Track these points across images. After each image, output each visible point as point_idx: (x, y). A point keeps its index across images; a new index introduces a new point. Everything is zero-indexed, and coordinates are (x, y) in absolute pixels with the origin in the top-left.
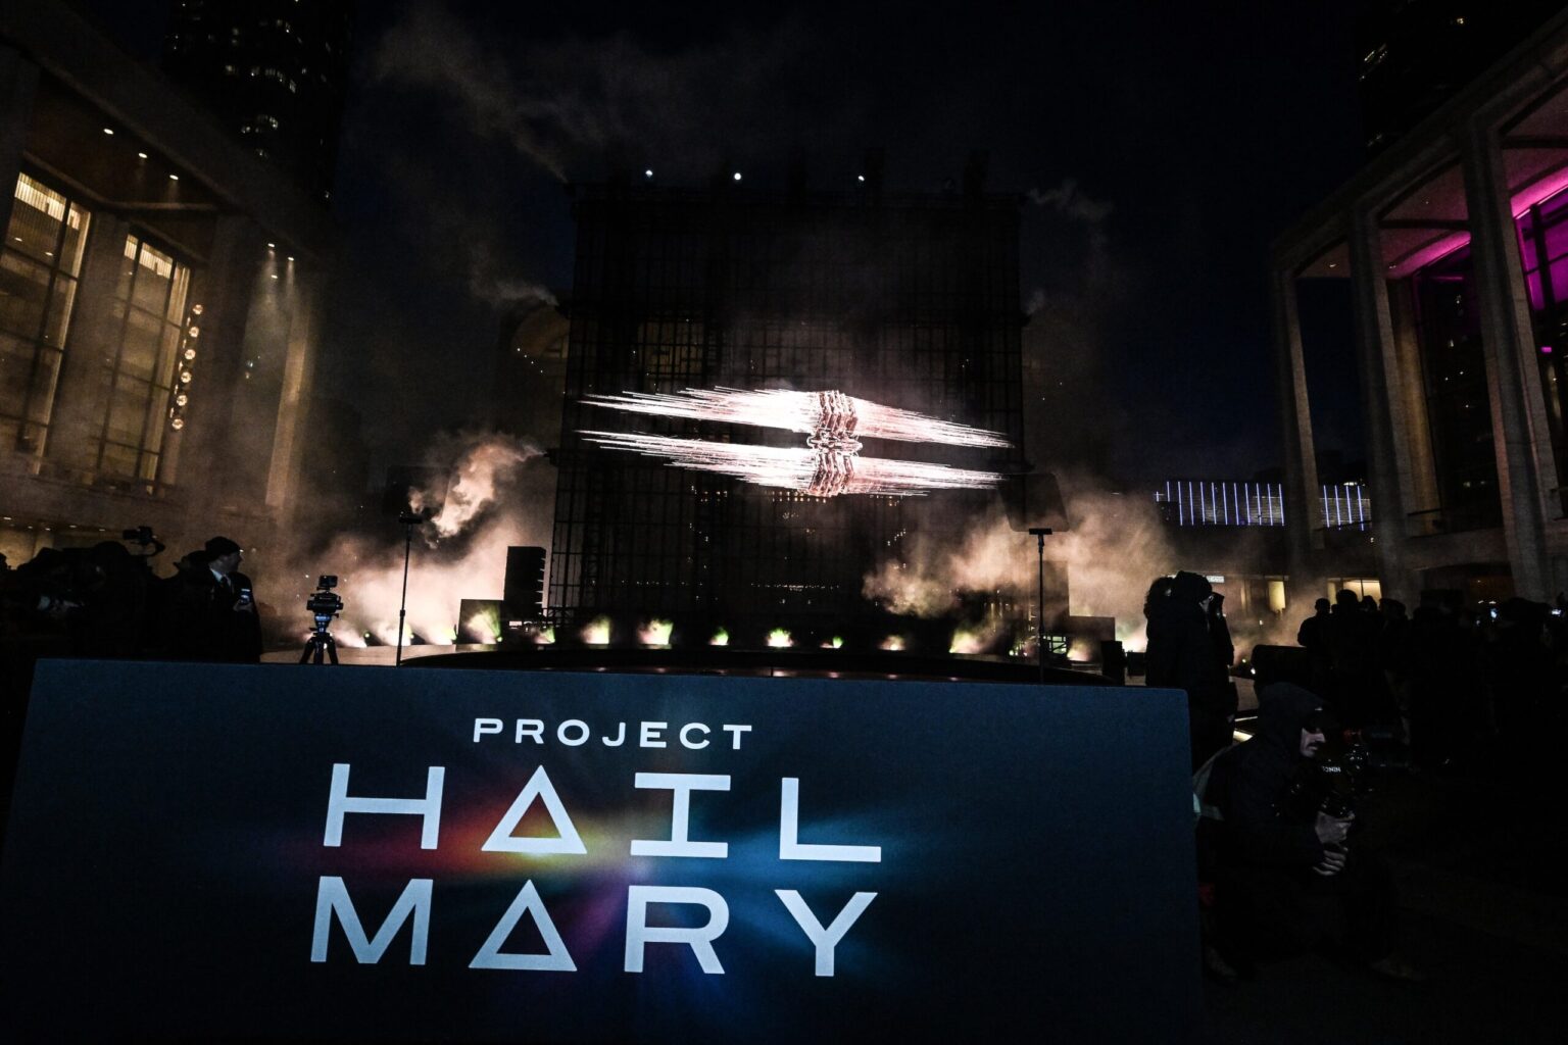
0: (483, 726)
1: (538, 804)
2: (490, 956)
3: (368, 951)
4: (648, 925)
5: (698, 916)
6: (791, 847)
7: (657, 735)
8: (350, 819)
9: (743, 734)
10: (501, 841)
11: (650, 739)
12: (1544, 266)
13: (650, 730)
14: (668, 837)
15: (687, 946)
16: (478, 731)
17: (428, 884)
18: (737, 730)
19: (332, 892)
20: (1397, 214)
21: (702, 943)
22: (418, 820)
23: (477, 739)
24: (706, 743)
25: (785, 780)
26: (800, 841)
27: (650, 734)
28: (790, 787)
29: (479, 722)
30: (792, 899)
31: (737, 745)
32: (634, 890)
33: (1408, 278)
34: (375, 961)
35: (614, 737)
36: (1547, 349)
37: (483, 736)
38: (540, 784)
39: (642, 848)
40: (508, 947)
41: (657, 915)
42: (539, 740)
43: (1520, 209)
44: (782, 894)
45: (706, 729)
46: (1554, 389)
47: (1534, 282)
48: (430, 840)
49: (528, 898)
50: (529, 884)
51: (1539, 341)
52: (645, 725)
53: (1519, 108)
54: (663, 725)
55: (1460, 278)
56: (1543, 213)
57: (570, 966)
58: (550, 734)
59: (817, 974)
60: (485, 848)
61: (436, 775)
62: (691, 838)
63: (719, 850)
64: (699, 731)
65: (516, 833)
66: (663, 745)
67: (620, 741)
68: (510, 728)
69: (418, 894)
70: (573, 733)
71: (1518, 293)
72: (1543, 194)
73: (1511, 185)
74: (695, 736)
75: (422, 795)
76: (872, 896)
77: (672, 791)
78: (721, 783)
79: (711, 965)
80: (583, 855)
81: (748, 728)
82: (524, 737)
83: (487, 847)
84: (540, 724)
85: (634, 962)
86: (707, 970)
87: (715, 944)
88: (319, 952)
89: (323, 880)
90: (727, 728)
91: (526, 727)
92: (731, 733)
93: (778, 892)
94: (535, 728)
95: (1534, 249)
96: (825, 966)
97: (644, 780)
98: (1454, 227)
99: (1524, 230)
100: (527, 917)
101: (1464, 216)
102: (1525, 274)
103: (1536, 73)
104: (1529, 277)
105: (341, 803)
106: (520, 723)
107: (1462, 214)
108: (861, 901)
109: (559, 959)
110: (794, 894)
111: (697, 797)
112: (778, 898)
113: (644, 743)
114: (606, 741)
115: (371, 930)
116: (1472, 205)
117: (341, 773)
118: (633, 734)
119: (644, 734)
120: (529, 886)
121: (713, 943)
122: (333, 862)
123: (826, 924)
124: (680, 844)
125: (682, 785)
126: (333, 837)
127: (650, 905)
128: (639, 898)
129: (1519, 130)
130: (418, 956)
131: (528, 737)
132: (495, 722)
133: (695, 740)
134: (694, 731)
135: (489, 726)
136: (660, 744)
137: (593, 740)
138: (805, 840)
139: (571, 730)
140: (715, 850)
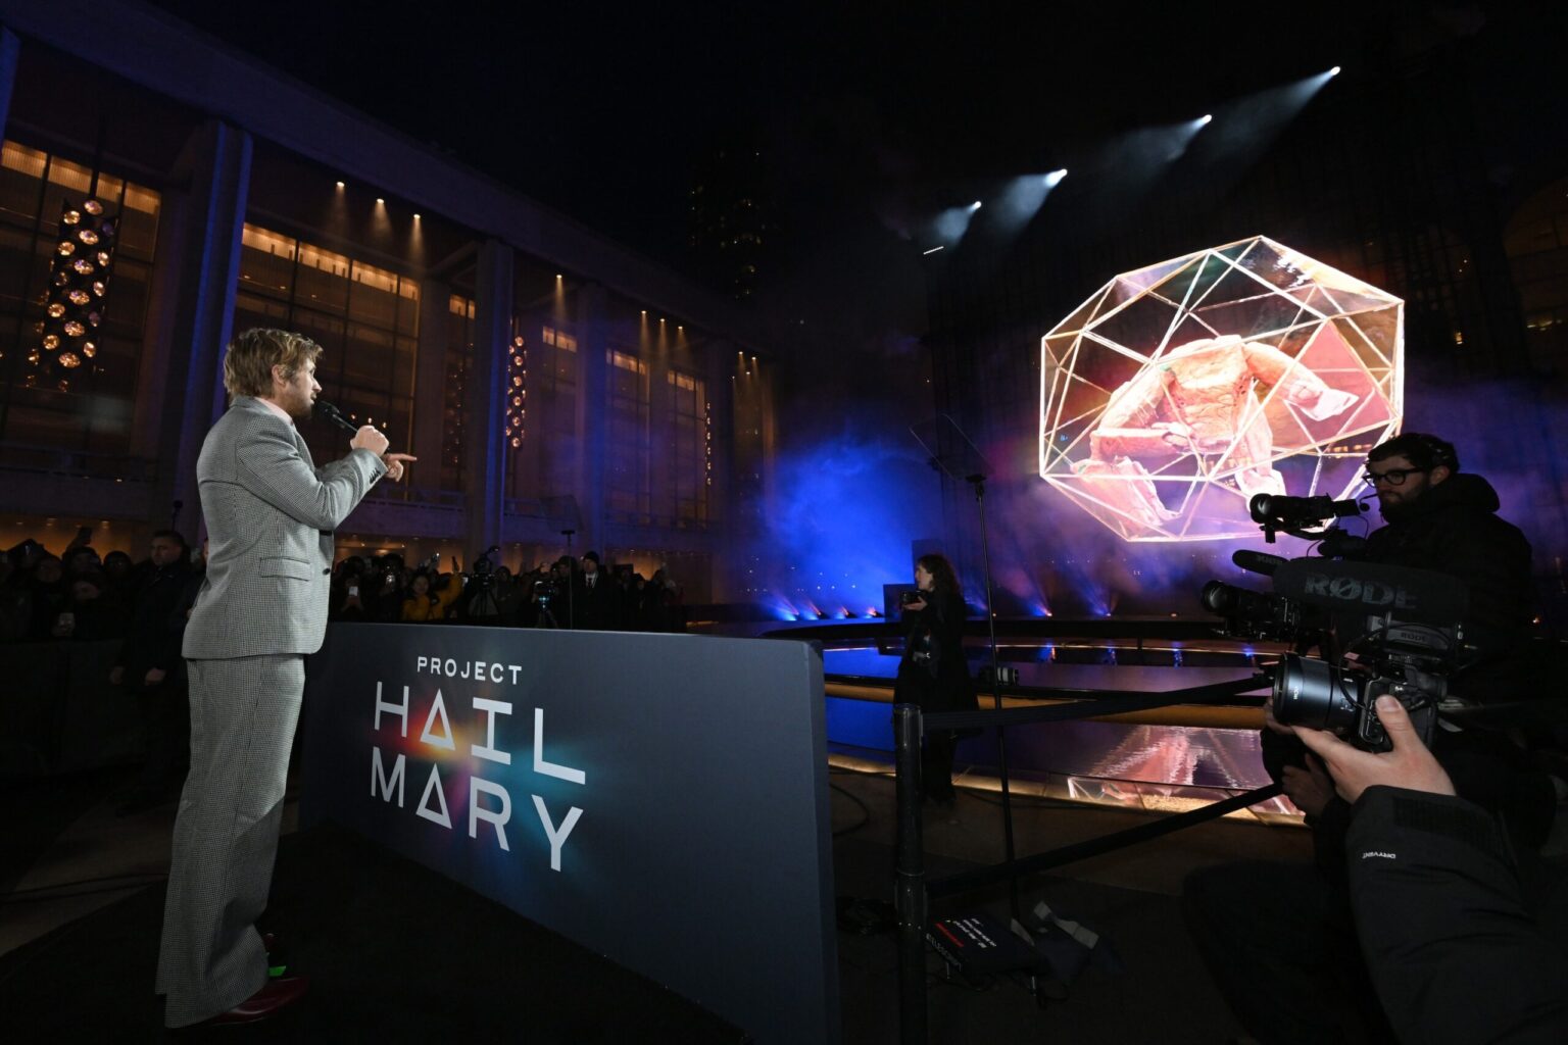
0: (421, 661)
1: (439, 716)
2: (422, 808)
3: (387, 795)
4: (478, 805)
6: (537, 760)
8: (382, 715)
9: (518, 672)
10: (427, 736)
11: (479, 674)
13: (480, 668)
14: (486, 744)
16: (418, 665)
17: (404, 758)
18: (515, 669)
19: (377, 757)
21: (499, 824)
22: (401, 718)
23: (419, 670)
24: (501, 678)
25: (536, 711)
26: (544, 758)
28: (539, 713)
30: (539, 801)
32: (473, 780)
34: (388, 802)
35: (465, 673)
39: (475, 750)
40: (429, 805)
41: (481, 800)
42: (439, 671)
45: (502, 668)
48: (404, 731)
49: (435, 775)
50: (436, 765)
52: (478, 664)
54: (485, 664)
57: (449, 824)
59: (551, 867)
60: (422, 740)
61: (406, 692)
62: (495, 747)
67: (468, 674)
68: (429, 664)
69: (400, 765)
74: (497, 673)
75: (402, 703)
77: (487, 712)
78: (509, 709)
79: (504, 843)
80: (454, 750)
81: (519, 668)
83: (424, 738)
84: (440, 661)
86: (503, 848)
88: (373, 790)
89: (374, 749)
90: (510, 667)
92: (512, 671)
93: (534, 797)
96: (556, 862)
97: (477, 703)
100: (435, 787)
106: (433, 660)
108: (574, 814)
110: (541, 800)
111: (497, 718)
112: (534, 800)
113: (477, 677)
114: (463, 674)
115: (387, 783)
117: (380, 687)
118: (472, 670)
119: (478, 671)
120: (435, 768)
121: (504, 826)
122: (377, 739)
124: (491, 751)
125: (492, 708)
126: (377, 724)
127: (478, 792)
128: (474, 785)
130: (401, 804)
131: (435, 670)
132: (425, 659)
133: (497, 676)
134: (497, 670)
135: (423, 662)
136: (483, 678)
137: (458, 673)
138: (546, 759)
139: (451, 668)
140: (505, 758)
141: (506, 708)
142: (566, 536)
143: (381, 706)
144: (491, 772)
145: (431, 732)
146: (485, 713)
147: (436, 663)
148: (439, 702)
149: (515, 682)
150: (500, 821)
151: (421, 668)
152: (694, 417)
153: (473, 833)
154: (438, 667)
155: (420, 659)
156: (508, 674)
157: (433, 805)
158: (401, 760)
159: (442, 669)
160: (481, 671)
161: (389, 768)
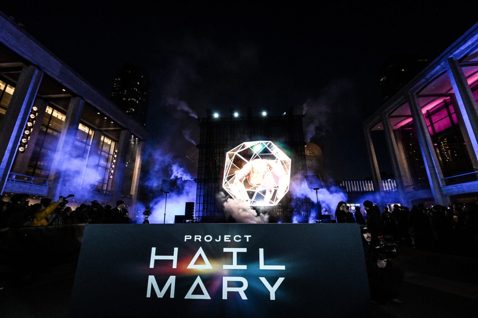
0: (187, 237)
1: (200, 256)
2: (189, 296)
3: (160, 294)
4: (228, 287)
5: (240, 284)
6: (262, 266)
7: (228, 238)
8: (156, 261)
9: (249, 238)
10: (192, 266)
11: (227, 240)
12: (432, 125)
13: (227, 237)
14: (232, 264)
15: (238, 292)
16: (186, 239)
17: (174, 277)
18: (248, 237)
19: (152, 280)
20: (393, 114)
21: (241, 291)
22: (172, 261)
23: (185, 241)
24: (240, 240)
25: (260, 249)
26: (265, 264)
27: (226, 238)
28: (261, 251)
29: (186, 236)
30: (263, 280)
31: (248, 240)
32: (224, 278)
33: (398, 129)
34: (162, 297)
35: (218, 239)
36: (436, 144)
37: (187, 240)
38: (201, 251)
39: (226, 267)
40: (194, 293)
41: (230, 284)
42: (200, 241)
43: (424, 111)
44: (261, 278)
45: (240, 237)
46: (439, 154)
47: (430, 128)
48: (175, 266)
49: (198, 280)
50: (199, 276)
51: (434, 143)
52: (225, 236)
53: (420, 88)
54: (230, 236)
55: (411, 129)
56: (430, 112)
57: (209, 298)
58: (203, 239)
59: (271, 299)
60: (188, 268)
61: (176, 250)
62: (238, 264)
63: (244, 267)
64: (239, 237)
65: (196, 263)
66: (230, 241)
67: (219, 240)
68: (193, 238)
69: (172, 280)
70: (208, 238)
71: (426, 131)
72: (429, 107)
73: (421, 106)
74: (237, 238)
75: (172, 255)
76: (283, 279)
77: (232, 252)
78: (244, 250)
79: (244, 297)
80: (211, 269)
81: (250, 236)
82: (197, 240)
83: (189, 267)
84: (200, 236)
85: (225, 297)
86: (243, 299)
87: (245, 291)
88: (149, 295)
89: (150, 276)
90: (245, 236)
91: (197, 237)
92: (246, 238)
93: (260, 278)
94: (199, 237)
95: (429, 121)
96: (273, 297)
97: (226, 250)
98: (408, 117)
99: (425, 116)
100: (198, 285)
101: (410, 114)
102: (428, 127)
103: (423, 80)
104: (429, 128)
105: (154, 257)
106: (196, 236)
107: (410, 113)
108: (281, 280)
109: (206, 296)
110: (264, 278)
111: (239, 254)
113: (225, 241)
114: (216, 240)
115: (161, 289)
116: (412, 111)
117: (154, 250)
118: (223, 238)
119: (225, 238)
120: (199, 277)
121: (244, 291)
122: (152, 272)
123: (272, 286)
124: (235, 266)
125: (235, 251)
126: (152, 266)
127: (228, 282)
128: (226, 280)
129: (421, 93)
130: (172, 296)
132: (190, 236)
133: (238, 240)
137: (213, 240)
144: (235, 273)
157: (197, 292)
158: (172, 278)
161: (162, 284)
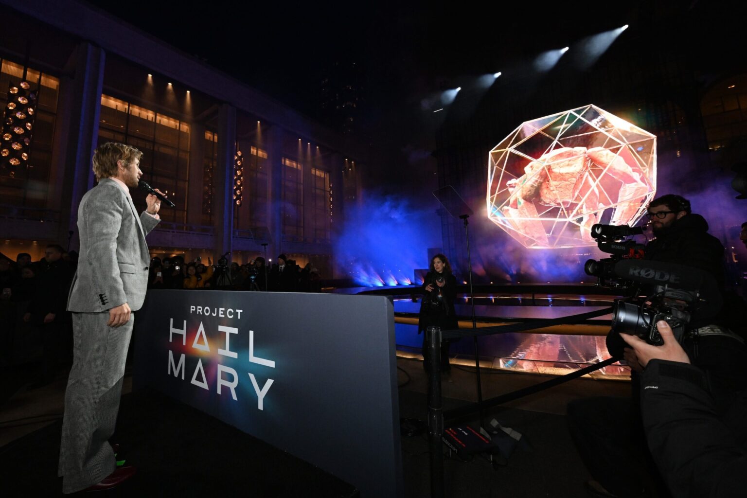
1: (201, 335)
2: (194, 380)
3: (176, 374)
4: (221, 378)
5: (232, 379)
6: (252, 357)
8: (173, 334)
9: (241, 313)
10: (195, 345)
11: (221, 314)
13: (221, 311)
14: (225, 348)
18: (240, 311)
19: (171, 355)
22: (183, 336)
24: (232, 317)
28: (251, 333)
30: (252, 377)
32: (219, 366)
34: (177, 377)
35: (214, 314)
39: (220, 351)
40: (197, 378)
41: (223, 376)
45: (233, 311)
48: (184, 343)
49: (200, 364)
50: (200, 359)
52: (221, 309)
54: (224, 309)
57: (207, 388)
59: (258, 408)
60: (193, 347)
61: (185, 323)
62: (230, 350)
68: (196, 309)
69: (183, 359)
74: (230, 313)
75: (183, 329)
79: (235, 396)
80: (209, 352)
81: (241, 311)
86: (234, 398)
89: (170, 351)
92: (238, 312)
96: (260, 406)
97: (220, 328)
100: (200, 369)
106: (198, 307)
108: (270, 382)
111: (231, 335)
112: (248, 375)
113: (220, 316)
115: (176, 368)
117: (172, 321)
118: (218, 312)
119: (220, 312)
120: (200, 361)
121: (235, 388)
122: (171, 346)
124: (228, 352)
125: (228, 331)
126: (171, 339)
127: (221, 372)
128: (220, 369)
130: (183, 378)
131: (199, 312)
132: (194, 307)
133: (230, 315)
134: (230, 312)
135: (193, 308)
136: (223, 316)
137: (211, 314)
138: (255, 355)
139: (207, 310)
140: (235, 355)
141: (235, 331)
142: (263, 246)
143: (173, 330)
144: (228, 362)
145: (198, 343)
146: (225, 333)
147: (200, 309)
148: (201, 328)
149: (239, 318)
150: (232, 386)
151: (192, 311)
152: (324, 190)
153: (219, 392)
154: (201, 311)
155: (192, 307)
156: (236, 314)
157: (199, 378)
158: (183, 356)
159: (203, 311)
160: (222, 313)
161: (177, 361)
